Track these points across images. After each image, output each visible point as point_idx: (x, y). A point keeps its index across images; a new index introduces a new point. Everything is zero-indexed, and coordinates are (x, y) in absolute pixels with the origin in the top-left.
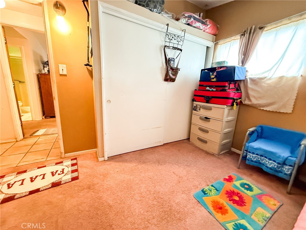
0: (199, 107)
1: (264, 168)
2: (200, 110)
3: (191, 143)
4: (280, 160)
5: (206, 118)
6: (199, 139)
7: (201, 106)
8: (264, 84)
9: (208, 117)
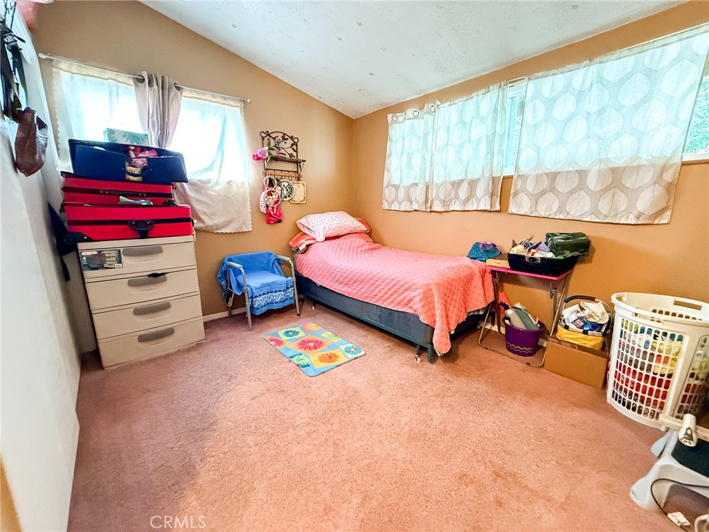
0: (114, 254)
1: (275, 307)
2: (120, 262)
3: (109, 368)
4: (284, 287)
5: (155, 275)
6: (143, 339)
7: (122, 250)
8: (212, 191)
9: (159, 272)
